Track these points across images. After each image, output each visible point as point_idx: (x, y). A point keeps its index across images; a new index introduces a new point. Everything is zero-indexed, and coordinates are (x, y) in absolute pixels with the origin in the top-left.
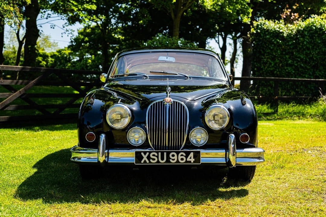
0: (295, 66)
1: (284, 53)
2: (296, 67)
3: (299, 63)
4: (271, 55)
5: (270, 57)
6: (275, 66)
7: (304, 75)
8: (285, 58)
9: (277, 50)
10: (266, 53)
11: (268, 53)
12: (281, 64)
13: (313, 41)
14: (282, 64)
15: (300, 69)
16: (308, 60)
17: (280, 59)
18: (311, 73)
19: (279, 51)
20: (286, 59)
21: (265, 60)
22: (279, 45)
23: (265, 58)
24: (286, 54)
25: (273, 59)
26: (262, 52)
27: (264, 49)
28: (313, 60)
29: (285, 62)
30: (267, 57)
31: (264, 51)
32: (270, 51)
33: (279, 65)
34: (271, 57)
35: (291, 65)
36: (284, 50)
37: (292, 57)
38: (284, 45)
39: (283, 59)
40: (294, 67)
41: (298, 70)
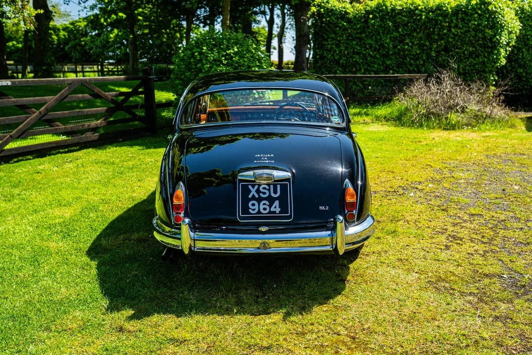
0: (363, 53)
1: (350, 38)
2: (364, 55)
3: (367, 51)
4: (336, 40)
5: (334, 43)
6: (340, 54)
7: (372, 65)
8: (351, 44)
9: (343, 34)
10: (329, 38)
11: (332, 38)
12: (346, 52)
13: (383, 25)
14: (348, 52)
15: (369, 59)
16: (377, 47)
17: (345, 45)
18: (380, 63)
19: (344, 36)
20: (353, 46)
21: (329, 47)
22: (345, 29)
23: (328, 44)
24: (353, 40)
25: (338, 46)
26: (326, 37)
27: (328, 33)
28: (384, 47)
29: (352, 50)
30: (330, 43)
31: (327, 35)
32: (334, 36)
33: (344, 52)
34: (336, 43)
35: (358, 53)
36: (350, 35)
37: (359, 43)
38: (350, 29)
39: (350, 45)
40: (361, 55)
41: (366, 59)
